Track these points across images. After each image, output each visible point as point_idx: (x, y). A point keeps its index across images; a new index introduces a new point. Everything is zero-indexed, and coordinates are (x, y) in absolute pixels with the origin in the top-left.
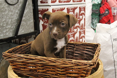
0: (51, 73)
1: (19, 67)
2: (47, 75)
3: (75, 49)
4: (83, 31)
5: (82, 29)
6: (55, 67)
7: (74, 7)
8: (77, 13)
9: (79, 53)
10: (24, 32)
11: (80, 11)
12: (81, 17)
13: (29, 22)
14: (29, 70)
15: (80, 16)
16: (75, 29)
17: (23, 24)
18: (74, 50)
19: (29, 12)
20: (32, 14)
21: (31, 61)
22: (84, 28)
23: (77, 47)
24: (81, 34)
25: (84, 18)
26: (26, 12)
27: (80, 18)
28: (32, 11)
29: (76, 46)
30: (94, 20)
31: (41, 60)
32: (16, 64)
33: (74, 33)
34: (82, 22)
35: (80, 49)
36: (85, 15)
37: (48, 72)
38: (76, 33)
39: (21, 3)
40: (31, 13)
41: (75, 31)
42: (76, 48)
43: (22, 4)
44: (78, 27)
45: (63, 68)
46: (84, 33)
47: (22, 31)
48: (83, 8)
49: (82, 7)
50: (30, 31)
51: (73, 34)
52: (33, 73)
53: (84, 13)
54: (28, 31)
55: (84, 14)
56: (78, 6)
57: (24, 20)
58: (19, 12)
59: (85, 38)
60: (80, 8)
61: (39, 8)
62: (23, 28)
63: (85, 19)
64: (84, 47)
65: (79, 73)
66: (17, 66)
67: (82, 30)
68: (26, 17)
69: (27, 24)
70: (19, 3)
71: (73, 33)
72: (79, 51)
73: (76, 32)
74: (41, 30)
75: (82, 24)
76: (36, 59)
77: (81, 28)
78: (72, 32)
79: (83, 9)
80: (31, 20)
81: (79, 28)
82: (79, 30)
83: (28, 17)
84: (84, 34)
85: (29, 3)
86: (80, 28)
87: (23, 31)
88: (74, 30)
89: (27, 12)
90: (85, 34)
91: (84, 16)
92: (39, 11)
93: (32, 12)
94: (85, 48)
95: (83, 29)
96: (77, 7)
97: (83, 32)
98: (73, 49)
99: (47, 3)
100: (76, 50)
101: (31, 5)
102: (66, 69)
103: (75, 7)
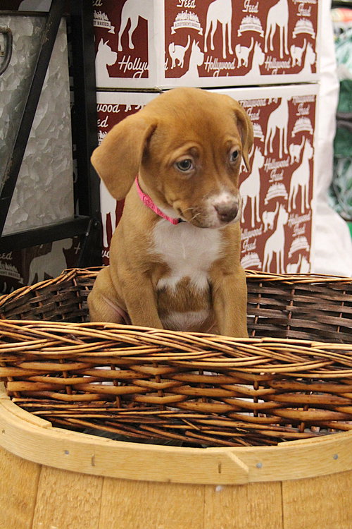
0: (207, 406)
1: (46, 386)
2: (185, 418)
3: (291, 307)
4: (301, 225)
5: (297, 212)
6: (230, 380)
7: (267, 100)
8: (278, 130)
9: (311, 326)
10: (27, 222)
11: (293, 118)
12: (295, 150)
13: (50, 169)
14: (94, 396)
15: (292, 146)
16: (265, 214)
17: (24, 178)
18: (287, 314)
19: (53, 121)
20: (69, 130)
21: (118, 352)
22: (308, 206)
23: (299, 298)
24: (294, 238)
25: (310, 157)
26: (42, 117)
27: (289, 154)
28: (66, 113)
29: (298, 292)
30: (340, 171)
31: (166, 346)
32: (30, 373)
33: (263, 233)
34: (300, 178)
35: (314, 307)
36: (311, 143)
37: (191, 405)
38: (270, 233)
39: (20, 71)
40: (62, 127)
41: (266, 222)
42: (296, 304)
43: (22, 77)
44: (281, 200)
45: (266, 381)
46: (308, 235)
47: (18, 214)
48: (305, 105)
49: (302, 102)
50: (54, 218)
51: (257, 237)
52: (116, 413)
53: (311, 130)
54: (47, 216)
55: (311, 138)
56: (286, 93)
57: (30, 158)
58: (8, 120)
59: (311, 260)
60: (290, 103)
61: (102, 98)
62: (22, 200)
63: (311, 162)
64: (336, 298)
65: (337, 403)
66: (38, 378)
67: (296, 221)
68: (41, 144)
69: (41, 180)
70: (10, 71)
71: (258, 232)
72: (313, 318)
73: (271, 227)
74: (108, 216)
75: (300, 187)
76: (142, 343)
77: (294, 207)
78: (253, 225)
79: (306, 112)
80: (62, 160)
81: (286, 209)
82: (283, 217)
83: (50, 144)
84: (304, 240)
85: (57, 74)
86: (289, 210)
87: (25, 217)
88: (261, 217)
89: (45, 118)
90: (309, 242)
91: (308, 145)
92: (102, 116)
93: (69, 119)
94: (339, 303)
95: (303, 211)
96: (280, 100)
97: (302, 231)
98: (282, 309)
99: (146, 75)
100: (295, 315)
101: (62, 84)
102: (279, 385)
103: (270, 101)
